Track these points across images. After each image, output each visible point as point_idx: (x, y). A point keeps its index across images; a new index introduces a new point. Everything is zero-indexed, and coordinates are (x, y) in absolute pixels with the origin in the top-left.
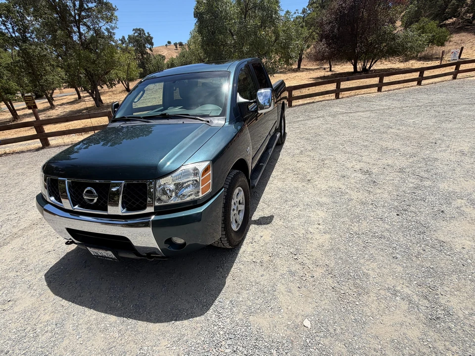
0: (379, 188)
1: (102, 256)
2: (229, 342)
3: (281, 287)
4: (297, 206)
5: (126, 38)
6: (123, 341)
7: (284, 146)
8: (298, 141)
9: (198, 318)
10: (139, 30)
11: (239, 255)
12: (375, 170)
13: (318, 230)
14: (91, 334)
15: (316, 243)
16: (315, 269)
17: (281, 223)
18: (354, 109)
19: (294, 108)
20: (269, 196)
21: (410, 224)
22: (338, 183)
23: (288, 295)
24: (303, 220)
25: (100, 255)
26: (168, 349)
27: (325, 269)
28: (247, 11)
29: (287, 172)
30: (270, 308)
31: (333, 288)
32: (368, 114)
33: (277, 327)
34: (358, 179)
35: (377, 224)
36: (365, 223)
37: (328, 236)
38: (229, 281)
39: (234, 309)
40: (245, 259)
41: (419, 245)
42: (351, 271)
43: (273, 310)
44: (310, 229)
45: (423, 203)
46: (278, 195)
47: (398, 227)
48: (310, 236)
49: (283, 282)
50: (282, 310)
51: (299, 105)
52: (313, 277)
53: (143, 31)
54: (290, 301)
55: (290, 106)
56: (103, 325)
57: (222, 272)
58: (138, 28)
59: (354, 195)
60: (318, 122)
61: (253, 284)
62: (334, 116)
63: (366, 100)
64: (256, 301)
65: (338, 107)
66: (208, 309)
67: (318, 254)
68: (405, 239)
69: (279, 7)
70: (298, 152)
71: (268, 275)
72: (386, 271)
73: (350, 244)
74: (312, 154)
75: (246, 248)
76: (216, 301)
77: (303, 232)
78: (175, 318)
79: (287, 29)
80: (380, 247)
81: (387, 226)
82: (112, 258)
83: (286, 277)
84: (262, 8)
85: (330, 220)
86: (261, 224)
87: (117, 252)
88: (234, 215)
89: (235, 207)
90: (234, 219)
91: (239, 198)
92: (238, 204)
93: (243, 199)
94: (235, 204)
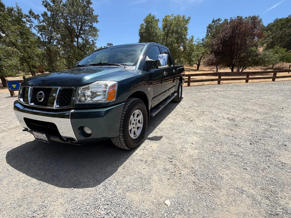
0: (239, 129)
1: (41, 139)
2: (106, 207)
3: (155, 177)
4: (180, 133)
6: (34, 195)
7: (180, 103)
8: (189, 101)
9: (90, 189)
11: (132, 155)
12: (238, 119)
13: (191, 147)
14: (16, 188)
15: (187, 154)
16: (183, 169)
17: (167, 141)
18: (229, 89)
19: (191, 87)
20: (163, 126)
21: (259, 150)
22: (211, 123)
23: (159, 183)
24: (182, 140)
25: (40, 138)
26: (61, 205)
28: (168, 34)
29: (178, 115)
30: (144, 189)
31: (194, 182)
32: (238, 92)
33: (145, 202)
34: (225, 122)
35: (234, 148)
36: (225, 147)
37: (197, 151)
38: (120, 169)
39: (117, 186)
40: (136, 158)
41: (265, 163)
42: (210, 174)
43: (145, 191)
44: (185, 146)
45: (270, 139)
46: (169, 126)
47: (251, 151)
48: (184, 150)
49: (158, 174)
50: (152, 192)
51: (194, 86)
52: (181, 174)
53: (112, 45)
54: (159, 187)
55: (189, 85)
56: (26, 184)
57: (117, 163)
58: (110, 43)
59: (221, 131)
60: (204, 94)
61: (136, 173)
62: (215, 92)
63: (237, 86)
64: (135, 184)
65: (219, 88)
66: (99, 184)
67: (187, 161)
68: (254, 158)
69: (187, 33)
70: (188, 106)
71: (148, 169)
72: (237, 177)
73: (212, 157)
74: (197, 108)
75: (139, 152)
76: (107, 180)
77: (181, 147)
78: (75, 186)
79: (191, 45)
80: (234, 161)
81: (241, 150)
82: (45, 141)
83: (161, 171)
84: (177, 32)
85: (201, 142)
86: (153, 140)
87: (49, 136)
88: (133, 128)
89: (135, 122)
90: (133, 131)
91: (139, 118)
92: (138, 122)
93: (142, 121)
94: (134, 120)
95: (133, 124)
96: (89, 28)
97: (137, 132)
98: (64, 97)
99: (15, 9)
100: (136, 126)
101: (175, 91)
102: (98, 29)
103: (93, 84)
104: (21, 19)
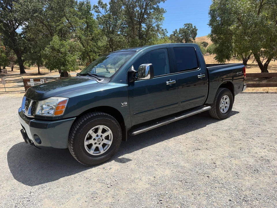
0: (252, 176)
3: (77, 196)
9: (29, 187)
10: (189, 24)
13: (147, 180)
20: (152, 148)
23: (75, 201)
27: (114, 201)
30: (59, 201)
37: (148, 186)
43: (58, 203)
49: (83, 194)
50: (62, 205)
53: (191, 25)
54: (72, 204)
71: (82, 187)
78: (23, 182)
88: (95, 143)
89: (97, 138)
90: (94, 147)
91: (106, 134)
92: (104, 138)
93: (111, 137)
94: (97, 136)
95: (94, 139)
96: (153, 10)
97: (101, 149)
98: (33, 108)
99: (85, 3)
100: (100, 142)
101: (206, 103)
102: (164, 10)
103: (48, 99)
104: (88, 12)
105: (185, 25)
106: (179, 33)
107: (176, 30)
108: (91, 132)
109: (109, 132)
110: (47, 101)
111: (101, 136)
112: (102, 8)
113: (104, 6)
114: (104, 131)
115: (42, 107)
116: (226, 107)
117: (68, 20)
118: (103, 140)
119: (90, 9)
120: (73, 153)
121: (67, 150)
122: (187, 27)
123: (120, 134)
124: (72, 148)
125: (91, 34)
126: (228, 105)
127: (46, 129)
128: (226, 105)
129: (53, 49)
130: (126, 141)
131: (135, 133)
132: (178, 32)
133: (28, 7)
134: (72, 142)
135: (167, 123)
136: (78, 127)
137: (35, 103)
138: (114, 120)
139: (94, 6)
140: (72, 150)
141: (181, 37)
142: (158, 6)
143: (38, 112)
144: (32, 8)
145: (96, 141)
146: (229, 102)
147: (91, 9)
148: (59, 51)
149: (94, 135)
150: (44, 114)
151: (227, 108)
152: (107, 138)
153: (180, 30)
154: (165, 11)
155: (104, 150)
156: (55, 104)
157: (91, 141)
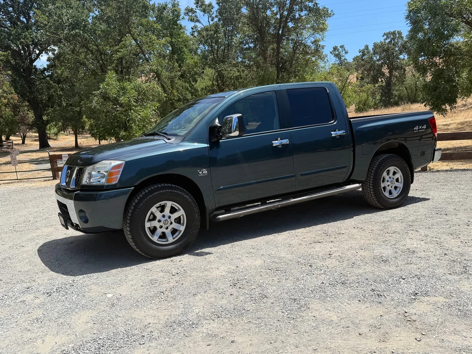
5: (371, 48)
10: (394, 33)
23: (129, 286)
30: (109, 286)
37: (224, 273)
50: (112, 289)
53: (400, 33)
58: (392, 31)
86: (197, 255)
87: (66, 221)
88: (161, 227)
89: (163, 219)
90: (159, 231)
91: (175, 215)
92: (173, 221)
93: (184, 220)
94: (164, 216)
95: (159, 221)
96: (306, 12)
97: (169, 236)
98: (78, 178)
99: (170, 6)
100: (167, 226)
101: (351, 178)
102: (329, 12)
103: (99, 163)
104: (175, 23)
105: (387, 35)
106: (375, 53)
107: (367, 47)
108: (154, 209)
109: (181, 213)
110: (97, 165)
111: (170, 217)
112: (202, 13)
113: (206, 9)
114: (173, 210)
115: (90, 174)
116: (396, 188)
117: (136, 40)
118: (171, 223)
119: (178, 16)
120: (130, 237)
121: (121, 231)
122: (389, 40)
123: (197, 216)
124: (128, 229)
125: (180, 66)
126: (400, 185)
127: (96, 201)
128: (397, 184)
129: (105, 97)
130: (208, 228)
131: (220, 217)
132: (372, 51)
133: (61, 18)
134: (128, 221)
135: (277, 207)
136: (136, 201)
137: (81, 171)
138: (188, 195)
139: (186, 9)
140: (129, 233)
141: (378, 60)
142: (317, 4)
143: (85, 180)
144: (68, 20)
145: (161, 224)
146: (401, 179)
147: (181, 17)
148: (117, 100)
149: (159, 215)
150: (93, 183)
151: (398, 189)
152: (178, 220)
153: (376, 46)
154: (331, 14)
155: (174, 239)
156: (107, 170)
157: (155, 223)
